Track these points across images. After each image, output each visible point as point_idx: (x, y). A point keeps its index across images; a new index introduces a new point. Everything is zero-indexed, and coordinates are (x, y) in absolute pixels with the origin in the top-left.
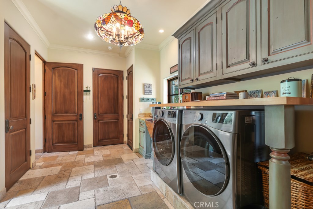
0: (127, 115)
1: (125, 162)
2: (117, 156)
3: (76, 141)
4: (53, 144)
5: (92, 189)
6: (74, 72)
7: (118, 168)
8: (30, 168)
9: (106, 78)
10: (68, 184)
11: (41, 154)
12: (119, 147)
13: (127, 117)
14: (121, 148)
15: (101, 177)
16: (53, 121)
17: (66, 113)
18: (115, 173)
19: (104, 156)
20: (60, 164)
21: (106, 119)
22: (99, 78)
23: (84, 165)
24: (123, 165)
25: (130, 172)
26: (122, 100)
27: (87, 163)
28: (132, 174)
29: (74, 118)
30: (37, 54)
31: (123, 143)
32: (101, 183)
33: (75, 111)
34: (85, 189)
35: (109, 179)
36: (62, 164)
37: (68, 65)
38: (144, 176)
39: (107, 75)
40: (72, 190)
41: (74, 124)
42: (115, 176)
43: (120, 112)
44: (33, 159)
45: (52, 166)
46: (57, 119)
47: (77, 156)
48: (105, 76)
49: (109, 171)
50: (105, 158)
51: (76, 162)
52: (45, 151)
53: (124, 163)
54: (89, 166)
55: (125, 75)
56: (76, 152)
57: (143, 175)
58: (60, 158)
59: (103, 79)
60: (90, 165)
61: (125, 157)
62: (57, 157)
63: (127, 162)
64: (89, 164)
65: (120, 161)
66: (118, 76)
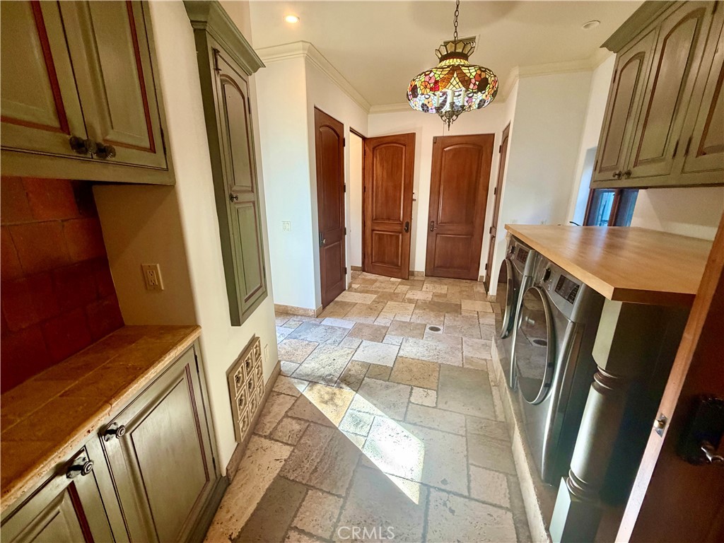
0: (491, 228)
1: (463, 314)
2: (455, 301)
3: (399, 264)
4: (372, 262)
5: (402, 335)
6: (402, 148)
7: (449, 319)
8: (345, 290)
9: (456, 153)
10: (378, 319)
11: (359, 273)
12: (467, 285)
13: (490, 233)
14: (468, 287)
15: (418, 324)
16: (373, 230)
17: (389, 219)
18: (439, 325)
19: (435, 295)
20: (376, 292)
21: (449, 232)
22: (444, 154)
23: (403, 301)
24: (457, 317)
25: (463, 330)
26: (485, 197)
27: (408, 299)
28: (464, 335)
29: (398, 228)
30: (352, 131)
31: (477, 280)
32: (415, 332)
33: (400, 217)
34: (393, 333)
35: (427, 330)
36: (379, 292)
37: (393, 138)
38: (483, 345)
39: (460, 148)
40: (379, 328)
41: (398, 237)
42: (437, 330)
43: (478, 221)
44: (348, 278)
45: (367, 292)
46: (377, 228)
47: (399, 286)
48: (455, 149)
49: (432, 319)
50: (436, 299)
51: (394, 294)
52: (364, 269)
53: (461, 314)
54: (408, 304)
55: (498, 142)
56: (400, 280)
57: (483, 341)
58: (377, 284)
59: (451, 156)
60: (410, 303)
61: (467, 305)
62: (375, 281)
63: (467, 314)
64: (410, 301)
65: (457, 309)
66: (482, 147)
